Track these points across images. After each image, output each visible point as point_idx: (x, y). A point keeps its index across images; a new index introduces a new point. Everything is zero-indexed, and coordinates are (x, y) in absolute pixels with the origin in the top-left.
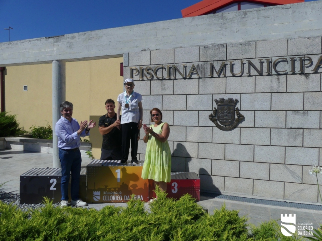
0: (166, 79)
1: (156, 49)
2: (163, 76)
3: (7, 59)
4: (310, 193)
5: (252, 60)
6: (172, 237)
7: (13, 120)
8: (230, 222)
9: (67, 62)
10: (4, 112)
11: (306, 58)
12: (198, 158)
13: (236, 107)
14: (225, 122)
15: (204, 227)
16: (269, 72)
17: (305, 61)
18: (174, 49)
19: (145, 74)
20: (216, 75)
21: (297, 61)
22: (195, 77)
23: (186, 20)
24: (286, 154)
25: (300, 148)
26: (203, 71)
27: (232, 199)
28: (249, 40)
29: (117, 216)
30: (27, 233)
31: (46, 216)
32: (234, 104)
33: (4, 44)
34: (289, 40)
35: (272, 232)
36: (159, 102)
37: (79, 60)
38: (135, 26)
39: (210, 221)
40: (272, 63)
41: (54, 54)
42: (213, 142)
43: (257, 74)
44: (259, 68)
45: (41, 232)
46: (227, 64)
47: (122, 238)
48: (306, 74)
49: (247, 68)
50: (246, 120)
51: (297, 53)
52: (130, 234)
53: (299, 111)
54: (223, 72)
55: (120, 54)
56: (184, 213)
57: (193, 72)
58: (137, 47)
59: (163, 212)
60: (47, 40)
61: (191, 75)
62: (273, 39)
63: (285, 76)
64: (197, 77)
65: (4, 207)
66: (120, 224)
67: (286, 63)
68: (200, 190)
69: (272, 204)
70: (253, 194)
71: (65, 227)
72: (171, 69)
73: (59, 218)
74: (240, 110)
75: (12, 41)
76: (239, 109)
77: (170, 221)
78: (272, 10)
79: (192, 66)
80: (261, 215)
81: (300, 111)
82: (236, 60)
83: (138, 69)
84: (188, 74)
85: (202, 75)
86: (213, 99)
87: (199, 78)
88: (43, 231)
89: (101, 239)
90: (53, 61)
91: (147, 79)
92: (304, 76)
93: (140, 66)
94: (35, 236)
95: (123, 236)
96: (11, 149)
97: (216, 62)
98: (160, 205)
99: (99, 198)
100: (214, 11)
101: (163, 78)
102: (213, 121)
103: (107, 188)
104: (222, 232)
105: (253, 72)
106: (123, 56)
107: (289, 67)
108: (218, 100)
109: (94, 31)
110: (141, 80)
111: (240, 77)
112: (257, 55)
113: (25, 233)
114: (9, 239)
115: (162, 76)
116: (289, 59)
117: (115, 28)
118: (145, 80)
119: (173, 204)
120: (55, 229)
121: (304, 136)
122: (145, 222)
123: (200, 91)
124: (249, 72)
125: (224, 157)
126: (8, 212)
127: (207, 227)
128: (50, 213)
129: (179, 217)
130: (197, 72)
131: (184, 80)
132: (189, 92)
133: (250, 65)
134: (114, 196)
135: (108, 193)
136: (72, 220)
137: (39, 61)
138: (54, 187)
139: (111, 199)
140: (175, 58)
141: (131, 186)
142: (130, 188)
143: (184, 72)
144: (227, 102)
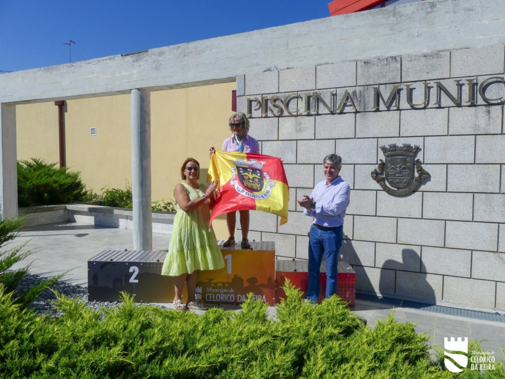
0: (303, 114)
1: (288, 68)
2: (298, 109)
3: (67, 89)
5: (443, 82)
6: (309, 357)
7: (76, 179)
8: (400, 340)
9: (152, 91)
10: (64, 167)
12: (353, 240)
13: (416, 159)
14: (398, 183)
15: (359, 346)
16: (473, 101)
18: (316, 68)
19: (269, 107)
20: (384, 106)
22: (349, 111)
23: (336, 21)
24: (500, 236)
26: (363, 101)
28: (438, 49)
29: (226, 324)
31: (125, 318)
32: (412, 154)
33: (63, 67)
36: (292, 152)
37: (170, 87)
38: (255, 32)
39: (369, 338)
40: (477, 85)
41: (134, 79)
42: (377, 215)
43: (452, 104)
44: (455, 96)
45: (119, 339)
46: (402, 89)
47: (233, 354)
49: (436, 95)
50: (432, 179)
52: (244, 349)
54: (395, 101)
55: (232, 76)
56: (328, 324)
57: (346, 103)
58: (257, 65)
59: (295, 320)
60: (123, 59)
61: (343, 108)
62: (479, 47)
63: (500, 106)
64: (352, 111)
65: (67, 303)
66: (230, 334)
67: (502, 85)
68: (356, 290)
69: (475, 317)
70: (442, 299)
71: (152, 334)
72: (311, 99)
73: (143, 321)
74: (423, 164)
75: (73, 62)
76: (420, 162)
77: (307, 334)
79: (344, 93)
82: (417, 82)
83: (260, 99)
84: (338, 105)
85: (360, 108)
86: (379, 146)
87: (356, 112)
88: (122, 338)
89: (203, 354)
90: (132, 90)
91: (274, 115)
93: (262, 94)
94: (111, 345)
95: (234, 351)
96: (75, 222)
97: (384, 85)
99: (200, 297)
100: (382, 3)
101: (298, 113)
102: (378, 182)
103: (212, 282)
104: (388, 354)
105: (446, 101)
106: (236, 80)
108: (386, 147)
109: (192, 43)
110: (264, 117)
111: (423, 110)
112: (452, 73)
113: (98, 340)
114: (76, 346)
115: (296, 110)
117: (224, 37)
118: (270, 117)
119: (312, 309)
120: (138, 337)
122: (267, 334)
123: (357, 133)
124: (439, 101)
125: (395, 239)
126: (73, 310)
127: (363, 346)
128: (130, 314)
129: (320, 329)
130: (353, 102)
131: (331, 115)
132: (339, 135)
133: (441, 89)
134: (221, 295)
135: (214, 290)
136: (161, 325)
137: (113, 90)
138: (135, 279)
139: (218, 299)
140: (318, 81)
141: (248, 281)
142: (246, 284)
143: (331, 103)
144: (401, 150)
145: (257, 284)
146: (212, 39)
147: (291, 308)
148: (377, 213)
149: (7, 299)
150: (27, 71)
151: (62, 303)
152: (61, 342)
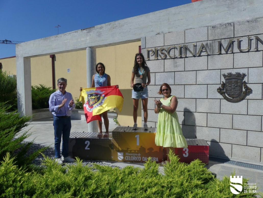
0: (178, 57)
1: (169, 32)
2: (175, 55)
3: (55, 49)
5: (259, 36)
9: (97, 48)
12: (207, 127)
13: (243, 81)
14: (233, 94)
18: (185, 31)
19: (159, 54)
20: (224, 51)
22: (204, 55)
23: (196, 5)
26: (212, 49)
27: (239, 165)
28: (256, 17)
29: (135, 176)
30: (61, 187)
31: (77, 173)
32: (241, 78)
36: (172, 78)
37: (106, 46)
38: (151, 13)
39: (220, 188)
41: (88, 42)
42: (221, 113)
45: (71, 186)
46: (235, 41)
49: (255, 44)
50: (253, 92)
52: (144, 195)
54: (230, 48)
55: (139, 38)
56: (194, 177)
57: (202, 51)
58: (152, 31)
59: (175, 175)
60: (82, 32)
61: (201, 53)
64: (206, 55)
65: (49, 162)
66: (137, 184)
68: (209, 155)
70: (260, 161)
71: (91, 183)
72: (182, 49)
73: (86, 175)
74: (248, 84)
75: (57, 35)
76: (246, 82)
77: (182, 184)
79: (201, 45)
82: (244, 37)
83: (154, 50)
84: (197, 52)
85: (210, 53)
86: (221, 74)
87: (208, 55)
88: (73, 186)
89: (120, 197)
90: (86, 48)
91: (162, 58)
93: (155, 47)
94: (67, 190)
97: (224, 40)
99: (122, 158)
101: (175, 57)
102: (221, 94)
103: (129, 150)
106: (141, 40)
108: (225, 74)
109: (117, 21)
110: (156, 60)
111: (247, 53)
113: (59, 187)
115: (174, 55)
117: (134, 17)
118: (159, 60)
119: (185, 169)
120: (83, 185)
122: (158, 185)
123: (208, 67)
124: (257, 47)
125: (232, 126)
126: (52, 166)
127: (217, 193)
128: (80, 170)
129: (190, 181)
130: (206, 50)
131: (194, 57)
132: (198, 68)
133: (258, 40)
134: (134, 157)
135: (130, 154)
136: (97, 178)
137: (77, 48)
138: (88, 147)
139: (132, 159)
140: (186, 39)
141: (148, 149)
142: (147, 151)
143: (194, 51)
144: (235, 76)
145: (153, 151)
146: (128, 18)
147: (172, 167)
148: (221, 112)
149: (10, 162)
150: (35, 40)
151: (46, 162)
152: (39, 188)
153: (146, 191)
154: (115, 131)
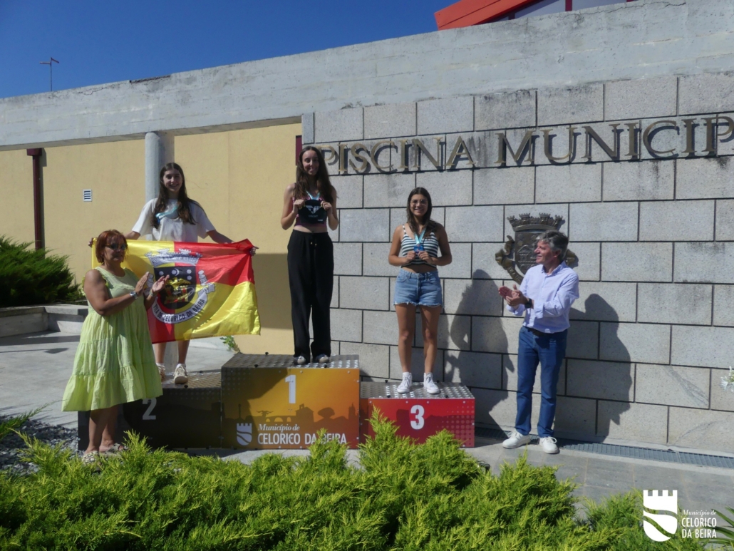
0: (399, 170)
1: (376, 104)
2: (392, 164)
3: (46, 131)
4: (728, 431)
5: (595, 127)
6: (405, 519)
7: (61, 266)
8: (535, 491)
9: (176, 135)
10: (41, 249)
11: (720, 121)
12: (470, 351)
15: (477, 501)
16: (635, 154)
17: (719, 127)
18: (416, 104)
19: (350, 160)
20: (513, 160)
21: (700, 127)
22: (465, 167)
23: (444, 37)
24: (673, 343)
25: (706, 327)
26: (483, 151)
28: (587, 80)
29: (286, 475)
30: (92, 503)
31: (132, 470)
32: (552, 228)
33: (40, 98)
34: (682, 79)
35: (632, 515)
36: (382, 225)
37: (204, 130)
38: (329, 51)
39: (491, 488)
40: (641, 131)
41: (152, 118)
42: (504, 315)
43: (607, 158)
44: (611, 146)
45: (122, 501)
46: (538, 136)
47: (293, 518)
48: (720, 156)
49: (584, 144)
50: (580, 263)
51: (699, 109)
52: (310, 508)
53: (704, 244)
54: (528, 154)
55: (296, 115)
56: (433, 470)
57: (459, 156)
58: (332, 99)
59: (386, 467)
60: (133, 88)
61: (456, 162)
62: (643, 78)
63: (672, 161)
64: (468, 166)
65: (43, 452)
66: (291, 489)
67: (675, 132)
68: (475, 423)
69: (640, 457)
70: (596, 433)
71: (173, 493)
72: (410, 149)
73: (159, 474)
75: (56, 90)
77: (402, 486)
78: (643, 9)
79: (456, 141)
80: (612, 480)
81: (707, 244)
82: (559, 127)
83: (336, 149)
84: (448, 158)
85: (480, 163)
86: (506, 217)
87: (474, 169)
88: (127, 500)
89: (249, 519)
90: (146, 133)
91: (357, 171)
92: (716, 162)
93: (340, 142)
94: (109, 511)
95: (295, 513)
96: (58, 330)
97: (513, 130)
98: (380, 452)
99: (249, 438)
100: (510, 14)
101: (392, 170)
102: (505, 267)
103: (267, 416)
104: (517, 511)
105: (598, 154)
106: (301, 120)
107: (682, 142)
108: (516, 218)
109: (236, 65)
110: (343, 175)
111: (567, 166)
112: (606, 114)
113: (89, 504)
114: (54, 514)
115: (389, 165)
116: (680, 124)
117: (283, 58)
118: (350, 175)
119: (411, 451)
120: (152, 498)
121: (715, 301)
122: (345, 487)
123: (475, 199)
124: (589, 154)
126: (53, 463)
127: (483, 501)
128: (140, 464)
129: (422, 479)
130: (469, 154)
131: (438, 173)
132: (450, 201)
133: (591, 136)
134: (281, 435)
135: (270, 428)
136: (187, 480)
137: (117, 134)
138: (152, 414)
139: (276, 441)
140: (419, 123)
141: (320, 413)
142: (317, 418)
143: (438, 155)
144: (538, 223)
145: (333, 417)
146: (266, 60)
147: (381, 449)
151: (35, 453)
152: (31, 508)
153: (314, 501)
154: (230, 366)
